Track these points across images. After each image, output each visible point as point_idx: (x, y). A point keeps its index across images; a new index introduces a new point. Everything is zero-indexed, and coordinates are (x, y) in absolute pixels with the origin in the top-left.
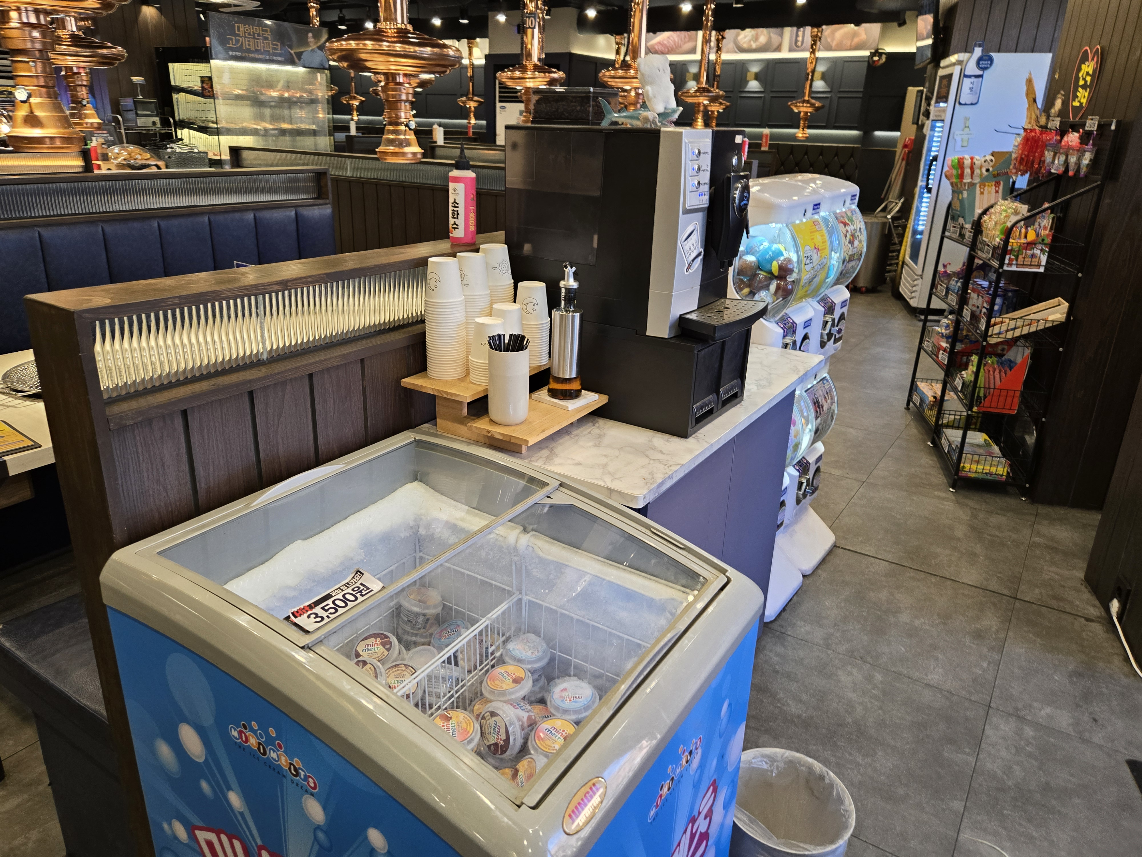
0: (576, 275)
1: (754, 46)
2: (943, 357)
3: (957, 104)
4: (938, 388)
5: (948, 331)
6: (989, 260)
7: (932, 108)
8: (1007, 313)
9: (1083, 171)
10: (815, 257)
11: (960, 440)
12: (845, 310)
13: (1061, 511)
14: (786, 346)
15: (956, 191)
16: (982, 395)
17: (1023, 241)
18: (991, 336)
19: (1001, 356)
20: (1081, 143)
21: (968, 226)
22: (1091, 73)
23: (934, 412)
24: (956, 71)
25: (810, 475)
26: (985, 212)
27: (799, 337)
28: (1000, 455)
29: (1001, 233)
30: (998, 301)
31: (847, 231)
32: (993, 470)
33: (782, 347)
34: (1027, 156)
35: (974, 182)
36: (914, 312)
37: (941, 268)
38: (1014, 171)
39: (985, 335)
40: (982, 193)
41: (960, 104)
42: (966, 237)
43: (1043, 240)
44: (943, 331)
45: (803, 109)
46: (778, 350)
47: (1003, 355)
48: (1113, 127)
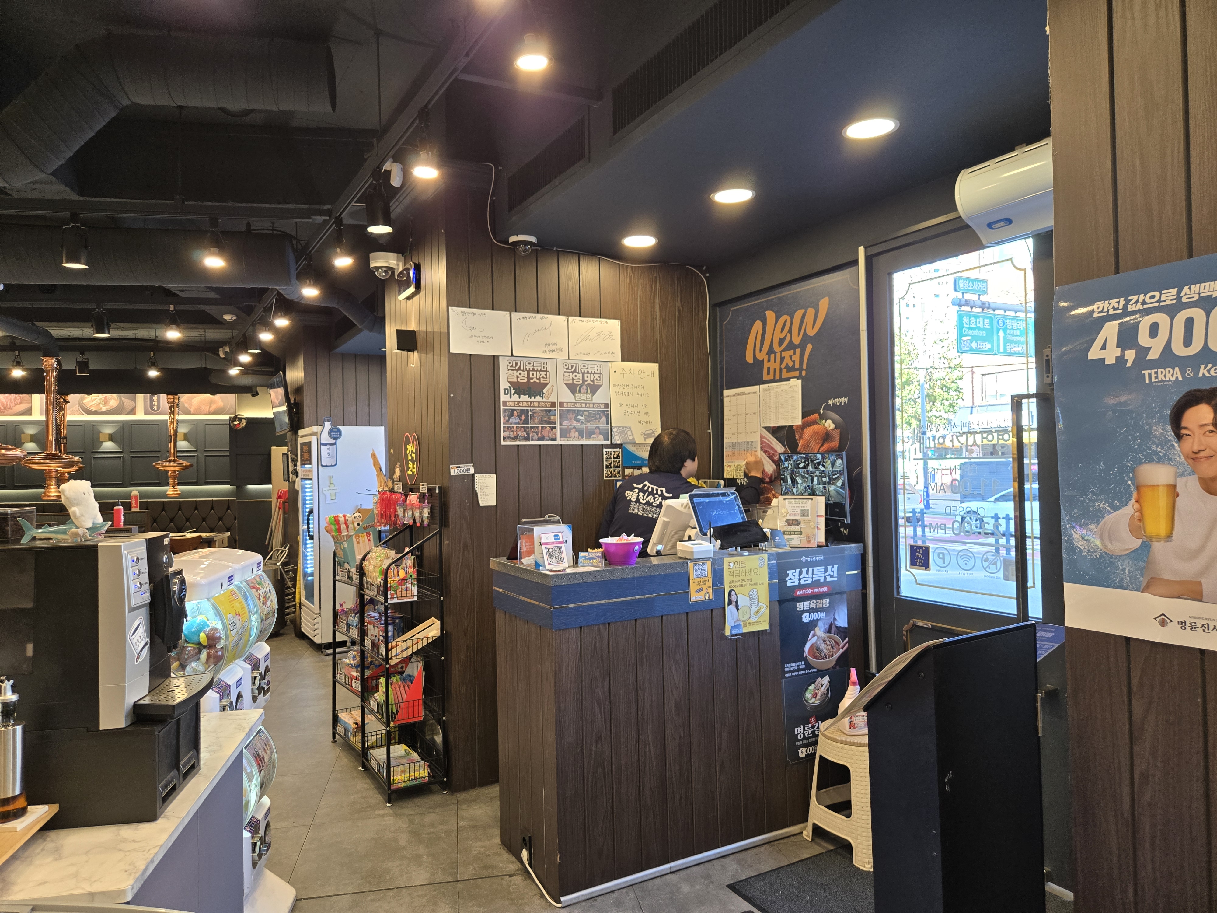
0: (14, 689)
1: (104, 409)
2: (357, 685)
3: (320, 466)
4: (357, 714)
5: (355, 661)
6: (376, 596)
7: (299, 468)
8: (399, 637)
9: (426, 522)
10: (238, 624)
11: (385, 756)
12: (268, 663)
13: (473, 793)
14: (223, 709)
15: (338, 542)
16: (394, 711)
17: (397, 578)
18: (391, 658)
19: (402, 673)
20: (420, 502)
21: (353, 570)
22: (414, 451)
23: (359, 738)
24: (314, 440)
25: (262, 833)
26: (364, 559)
27: (233, 697)
28: (420, 759)
29: (380, 574)
30: (390, 628)
31: (260, 594)
32: (417, 774)
33: (221, 711)
34: (385, 512)
35: (350, 534)
36: (320, 648)
37: (338, 607)
38: (378, 524)
39: (387, 659)
40: (358, 543)
41: (322, 466)
42: (354, 579)
43: (411, 576)
44: (352, 662)
45: (171, 468)
46: (218, 713)
47: (403, 672)
48: (437, 491)
